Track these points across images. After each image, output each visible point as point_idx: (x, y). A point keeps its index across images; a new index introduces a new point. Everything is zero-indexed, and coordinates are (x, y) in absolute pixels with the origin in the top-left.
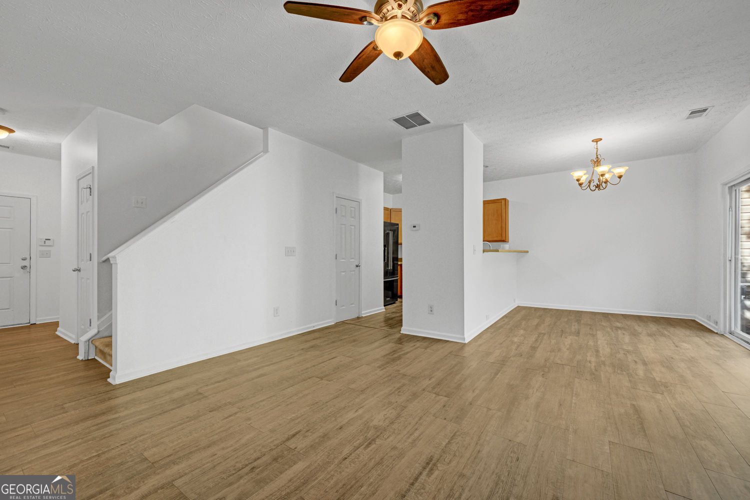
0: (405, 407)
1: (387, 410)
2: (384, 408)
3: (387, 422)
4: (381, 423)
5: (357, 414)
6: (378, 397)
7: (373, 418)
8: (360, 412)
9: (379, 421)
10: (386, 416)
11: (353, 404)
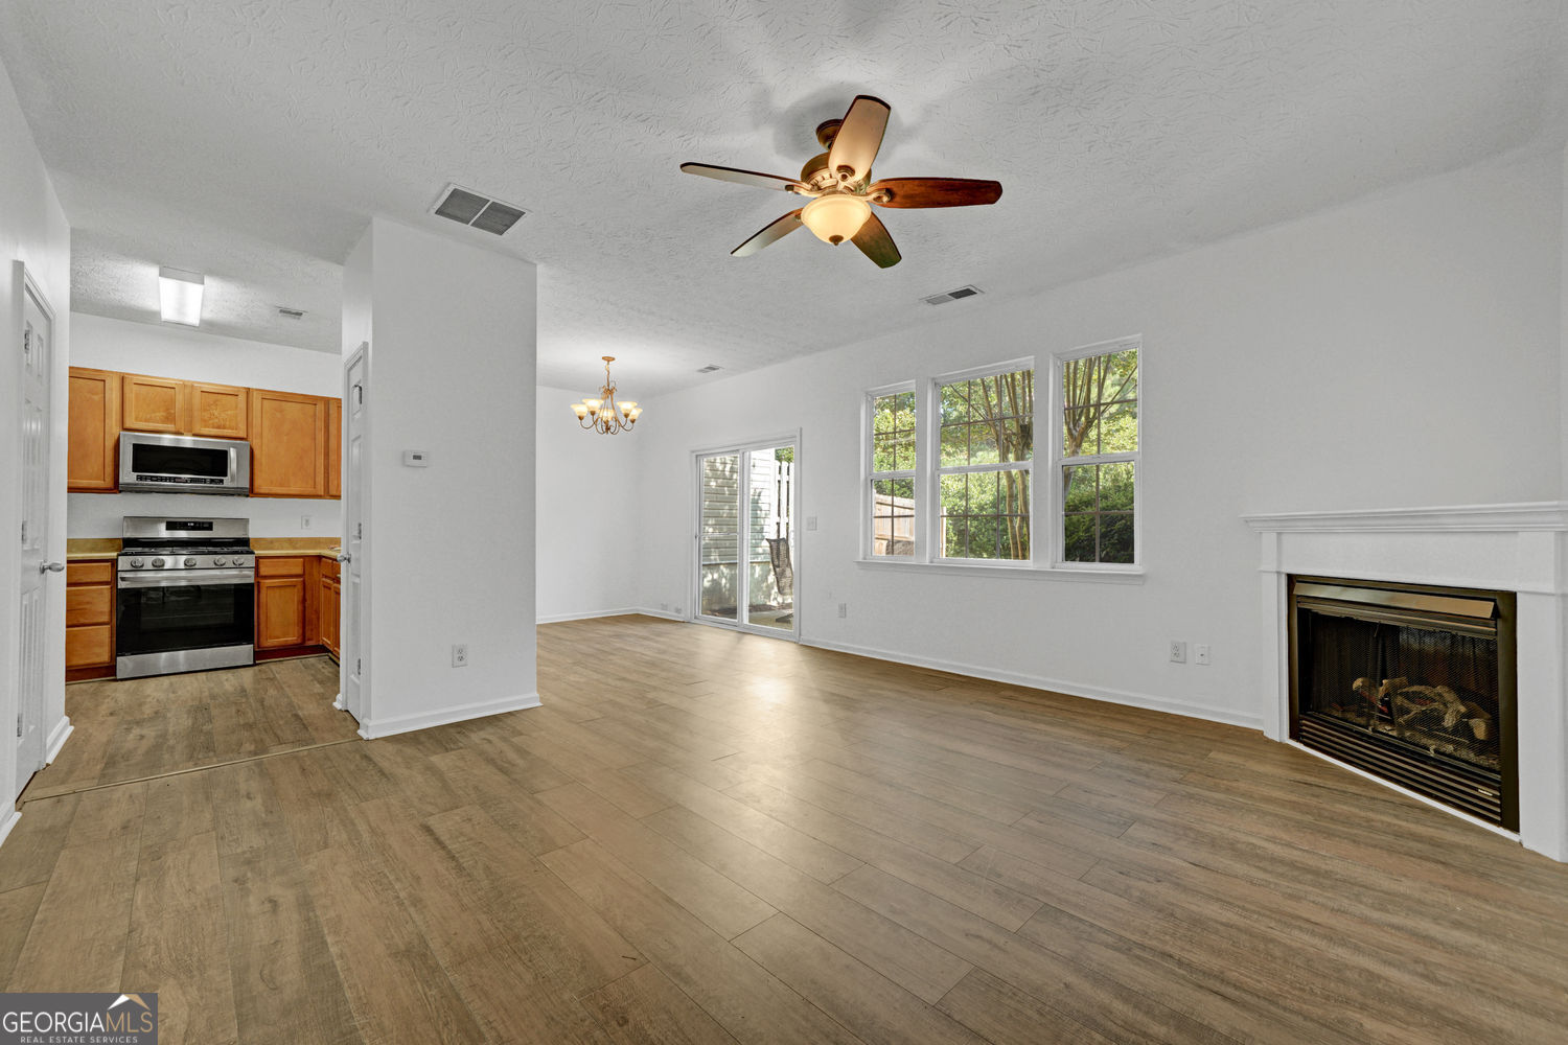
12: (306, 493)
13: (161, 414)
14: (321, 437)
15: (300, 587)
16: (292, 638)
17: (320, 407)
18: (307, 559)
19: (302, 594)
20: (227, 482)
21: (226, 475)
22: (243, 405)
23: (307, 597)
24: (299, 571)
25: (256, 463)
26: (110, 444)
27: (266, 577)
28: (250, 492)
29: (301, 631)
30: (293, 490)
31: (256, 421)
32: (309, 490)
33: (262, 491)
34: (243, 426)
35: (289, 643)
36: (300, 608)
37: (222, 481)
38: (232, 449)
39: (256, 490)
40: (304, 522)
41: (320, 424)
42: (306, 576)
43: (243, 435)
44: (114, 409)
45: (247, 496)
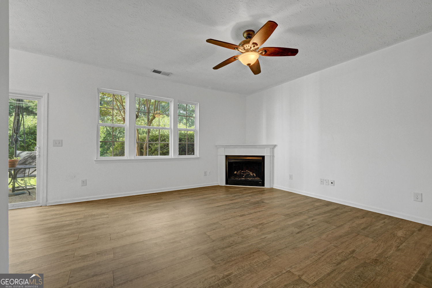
0: (236, 233)
1: (247, 234)
2: (249, 236)
3: (250, 229)
4: (254, 229)
5: (266, 236)
6: (249, 243)
7: (257, 232)
8: (263, 237)
9: (254, 230)
10: (249, 231)
11: (267, 242)
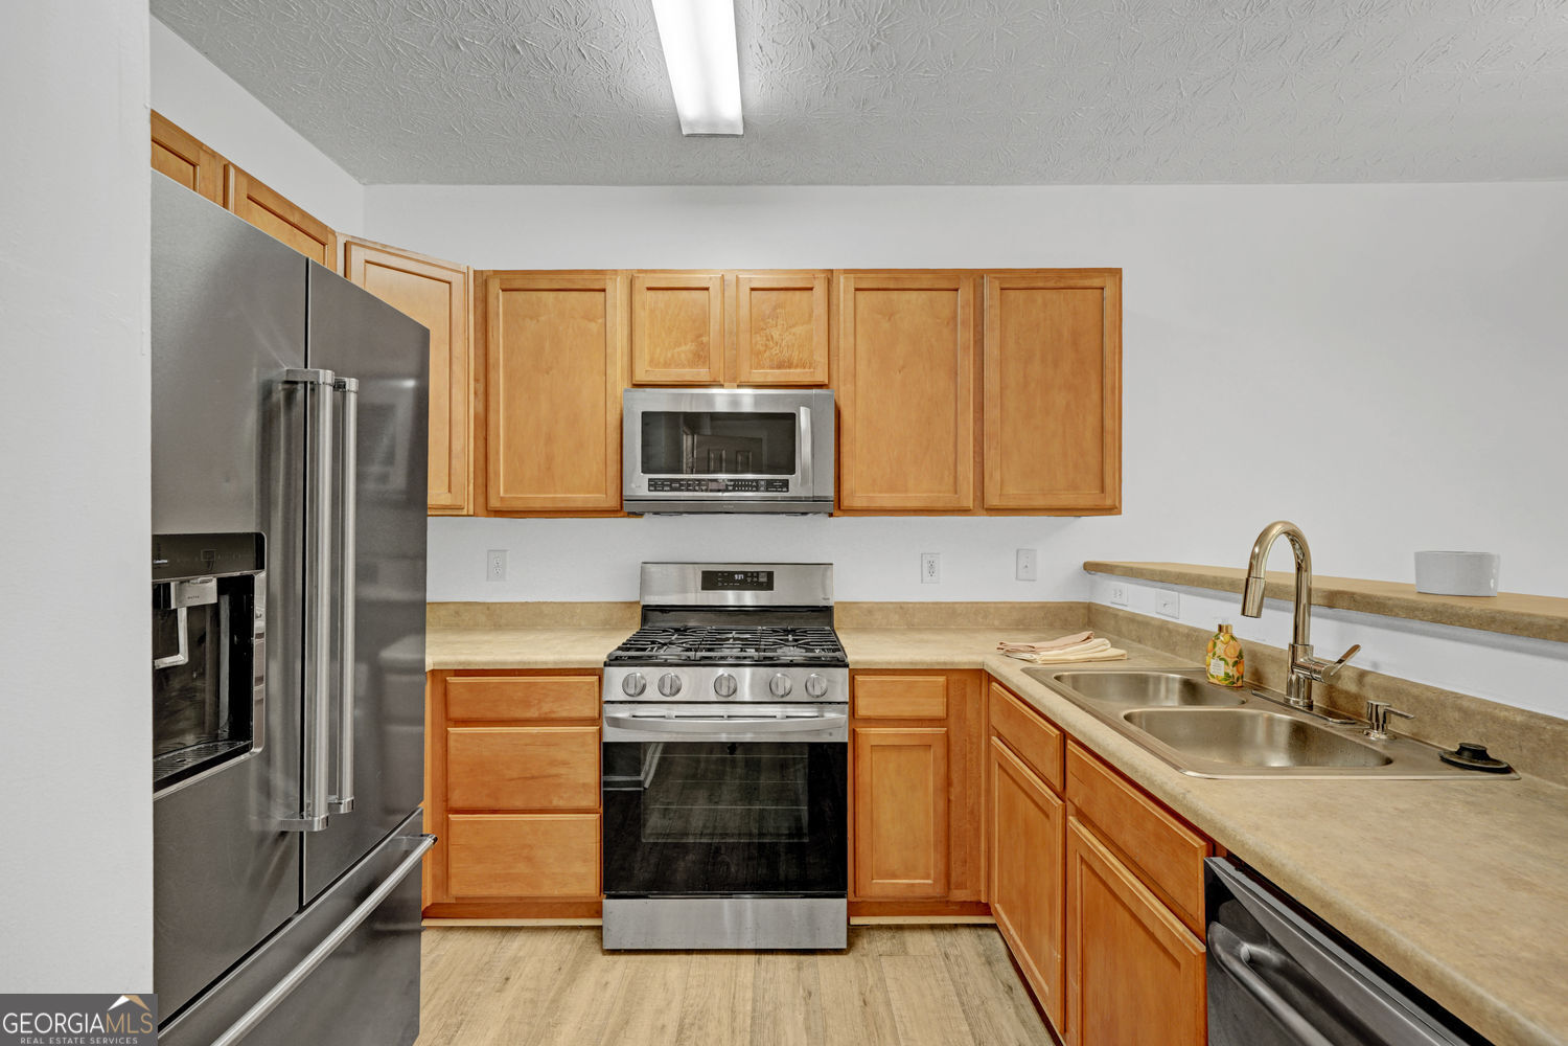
12: (940, 505)
13: (687, 348)
14: (967, 365)
15: (939, 750)
16: (924, 883)
17: (965, 294)
18: (955, 677)
19: (943, 769)
20: (797, 485)
21: (792, 471)
22: (820, 310)
23: (955, 777)
24: (936, 708)
25: (845, 440)
26: (613, 420)
27: (870, 721)
28: (836, 506)
29: (942, 866)
30: (914, 499)
31: (844, 343)
32: (945, 498)
33: (858, 503)
34: (820, 357)
35: (918, 893)
36: (941, 805)
37: (785, 484)
38: (802, 409)
39: (846, 503)
40: (926, 566)
41: (965, 336)
42: (952, 720)
43: (822, 378)
44: (619, 345)
45: (831, 515)
